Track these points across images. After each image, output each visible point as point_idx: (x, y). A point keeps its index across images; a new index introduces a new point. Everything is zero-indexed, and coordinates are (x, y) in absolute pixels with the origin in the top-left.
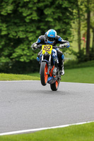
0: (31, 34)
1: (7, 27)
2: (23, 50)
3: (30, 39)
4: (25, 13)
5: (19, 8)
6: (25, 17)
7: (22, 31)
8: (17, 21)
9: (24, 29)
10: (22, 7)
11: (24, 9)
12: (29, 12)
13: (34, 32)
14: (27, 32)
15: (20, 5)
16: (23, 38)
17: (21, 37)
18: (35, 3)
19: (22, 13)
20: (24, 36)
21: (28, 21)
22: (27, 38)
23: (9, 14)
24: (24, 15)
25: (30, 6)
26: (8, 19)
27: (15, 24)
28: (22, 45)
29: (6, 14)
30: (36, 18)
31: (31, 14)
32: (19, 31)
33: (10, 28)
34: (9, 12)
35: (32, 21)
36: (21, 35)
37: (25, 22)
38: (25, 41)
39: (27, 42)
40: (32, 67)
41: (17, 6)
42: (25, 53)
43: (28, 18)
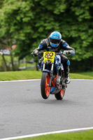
0: (84, 33)
1: (60, 26)
2: (76, 49)
3: (83, 38)
4: (78, 12)
5: (72, 7)
6: (78, 16)
7: (75, 30)
8: (70, 20)
9: (76, 28)
10: (75, 6)
11: (76, 8)
12: (82, 11)
13: (86, 31)
14: (79, 31)
15: (73, 4)
16: (75, 38)
17: (74, 36)
18: (87, 3)
19: (74, 12)
20: (77, 35)
21: (80, 20)
22: (79, 37)
23: (62, 13)
24: (77, 14)
25: (83, 5)
26: (61, 18)
27: (68, 23)
28: (74, 44)
29: (58, 13)
30: (89, 17)
31: (84, 13)
32: (71, 30)
33: (63, 27)
34: (62, 11)
35: (84, 20)
36: (74, 34)
37: (77, 21)
38: (77, 40)
39: (79, 41)
40: (84, 66)
41: (70, 5)
42: (77, 52)
43: (81, 17)
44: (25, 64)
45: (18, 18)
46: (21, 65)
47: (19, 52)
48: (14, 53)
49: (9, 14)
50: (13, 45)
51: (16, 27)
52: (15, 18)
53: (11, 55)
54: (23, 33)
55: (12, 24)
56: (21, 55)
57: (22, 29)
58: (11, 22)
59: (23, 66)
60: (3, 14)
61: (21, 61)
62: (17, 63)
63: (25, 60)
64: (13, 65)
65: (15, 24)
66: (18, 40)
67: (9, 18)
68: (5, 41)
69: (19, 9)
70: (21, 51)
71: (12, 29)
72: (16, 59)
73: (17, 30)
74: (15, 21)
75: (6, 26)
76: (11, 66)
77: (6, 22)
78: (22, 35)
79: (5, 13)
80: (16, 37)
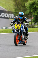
44: (37, 25)
45: (34, 6)
46: (35, 26)
47: (34, 20)
48: (32, 21)
49: (30, 4)
50: (32, 17)
51: (33, 10)
52: (33, 6)
53: (31, 21)
54: (36, 12)
55: (32, 8)
56: (35, 21)
57: (36, 10)
58: (31, 8)
59: (36, 26)
60: (28, 5)
61: (35, 24)
62: (34, 25)
63: (37, 23)
64: (32, 26)
65: (33, 9)
66: (34, 15)
67: (30, 6)
68: (29, 16)
69: (35, 2)
70: (35, 20)
71: (32, 11)
72: (33, 23)
73: (34, 11)
74: (33, 7)
75: (29, 9)
76: (31, 26)
77: (29, 8)
78: (36, 13)
79: (29, 4)
80: (33, 14)
